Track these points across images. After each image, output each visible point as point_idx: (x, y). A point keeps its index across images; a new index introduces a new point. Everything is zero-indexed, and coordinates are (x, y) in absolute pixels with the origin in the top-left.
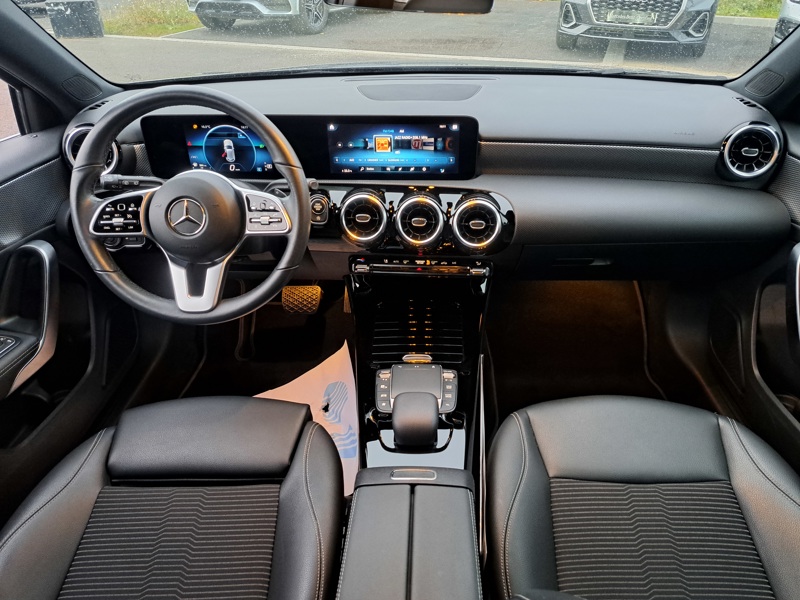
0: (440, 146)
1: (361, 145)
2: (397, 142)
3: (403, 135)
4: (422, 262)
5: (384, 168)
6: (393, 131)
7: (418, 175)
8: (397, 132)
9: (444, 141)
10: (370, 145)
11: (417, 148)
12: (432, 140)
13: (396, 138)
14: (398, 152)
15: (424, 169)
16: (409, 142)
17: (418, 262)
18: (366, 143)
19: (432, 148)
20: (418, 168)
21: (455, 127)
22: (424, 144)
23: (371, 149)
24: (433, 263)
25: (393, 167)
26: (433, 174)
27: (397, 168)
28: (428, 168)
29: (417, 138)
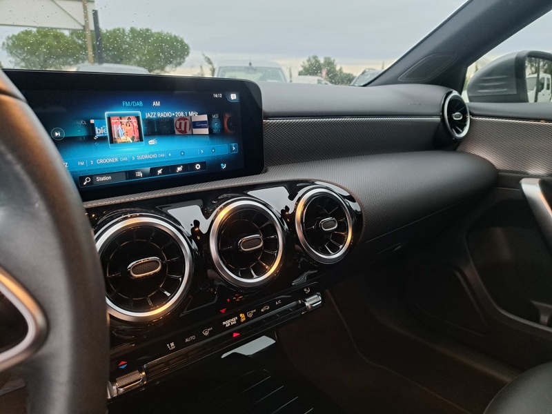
0: (216, 125)
1: (81, 132)
2: (149, 122)
3: (159, 111)
4: (233, 321)
5: (131, 174)
6: (140, 104)
7: (190, 176)
8: (148, 105)
9: (221, 119)
10: (101, 131)
11: (184, 133)
12: (204, 118)
13: (148, 115)
14: (152, 142)
15: (198, 167)
16: (170, 121)
17: (227, 323)
18: (91, 128)
19: (206, 131)
20: (189, 166)
21: (233, 97)
22: (195, 125)
23: (102, 139)
24: (250, 315)
25: (148, 169)
26: (211, 171)
27: (154, 171)
28: (203, 164)
29: (182, 114)
